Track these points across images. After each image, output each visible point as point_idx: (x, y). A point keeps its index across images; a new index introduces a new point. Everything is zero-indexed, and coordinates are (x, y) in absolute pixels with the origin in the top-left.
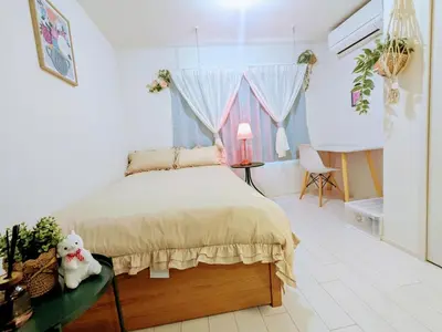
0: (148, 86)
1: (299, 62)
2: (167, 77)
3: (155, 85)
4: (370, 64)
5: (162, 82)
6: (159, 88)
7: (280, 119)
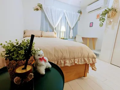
0: (34, 8)
1: (78, 12)
2: (41, 7)
3: (36, 8)
4: (105, 14)
5: (39, 8)
6: (37, 9)
7: (72, 27)
